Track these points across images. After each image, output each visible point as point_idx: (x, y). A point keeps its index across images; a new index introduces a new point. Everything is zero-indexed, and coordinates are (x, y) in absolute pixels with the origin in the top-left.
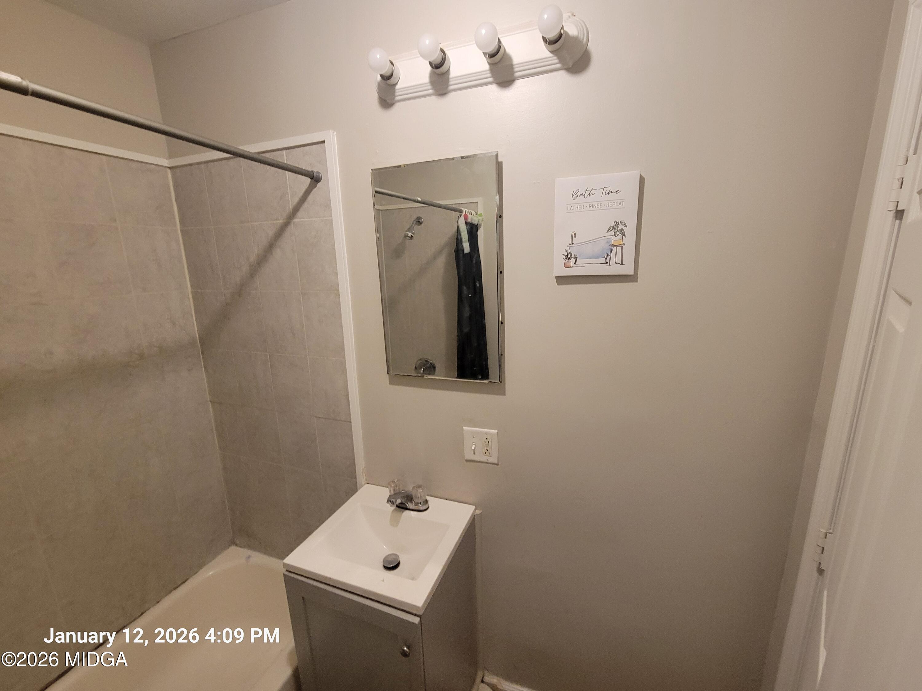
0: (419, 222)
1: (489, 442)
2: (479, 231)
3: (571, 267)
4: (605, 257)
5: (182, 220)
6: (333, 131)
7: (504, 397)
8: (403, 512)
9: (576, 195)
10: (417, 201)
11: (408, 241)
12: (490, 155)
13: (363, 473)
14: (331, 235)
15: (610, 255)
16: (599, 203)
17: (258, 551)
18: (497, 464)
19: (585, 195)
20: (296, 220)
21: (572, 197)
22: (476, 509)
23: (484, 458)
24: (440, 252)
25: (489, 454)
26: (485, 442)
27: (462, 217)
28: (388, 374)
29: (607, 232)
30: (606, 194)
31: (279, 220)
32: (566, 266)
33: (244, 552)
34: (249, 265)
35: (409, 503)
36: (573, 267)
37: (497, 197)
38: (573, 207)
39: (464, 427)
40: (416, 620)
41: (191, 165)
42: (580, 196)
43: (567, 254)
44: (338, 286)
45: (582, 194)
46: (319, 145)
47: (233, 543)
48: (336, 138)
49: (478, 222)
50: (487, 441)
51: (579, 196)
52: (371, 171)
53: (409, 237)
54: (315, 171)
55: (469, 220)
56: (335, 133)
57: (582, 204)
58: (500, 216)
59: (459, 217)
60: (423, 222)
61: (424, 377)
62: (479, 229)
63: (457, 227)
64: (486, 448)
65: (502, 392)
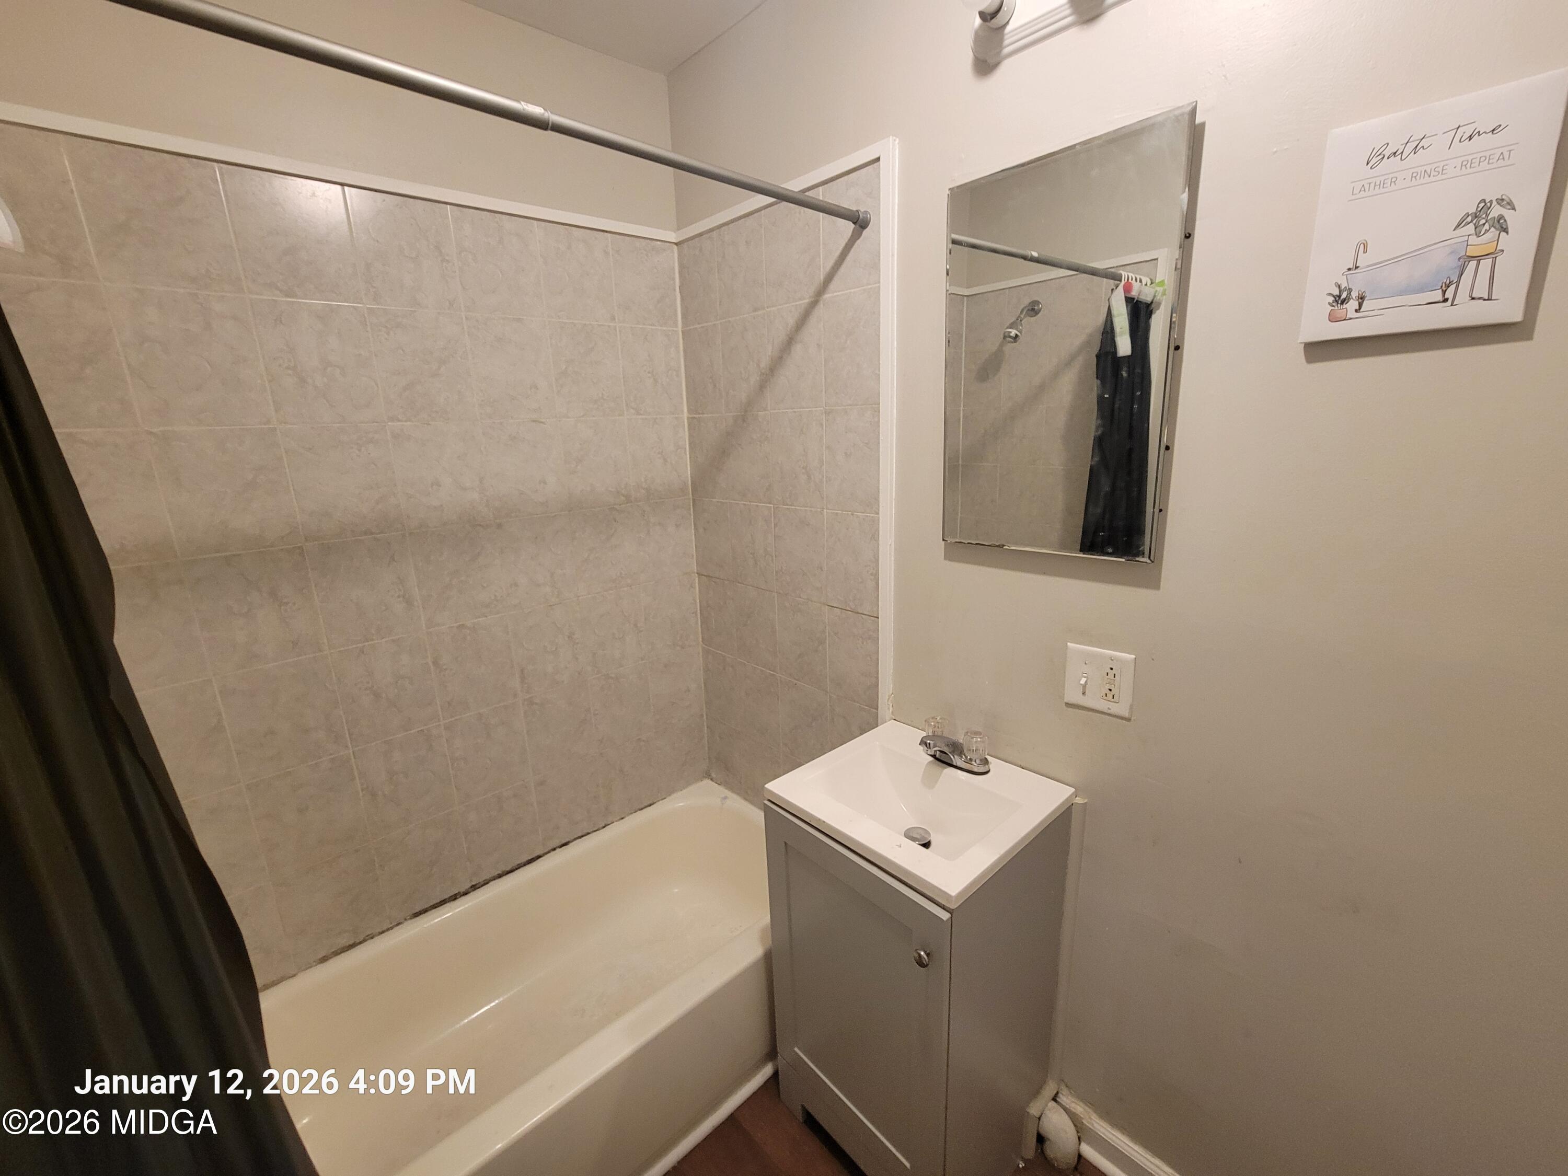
0: (1033, 310)
1: (1115, 675)
2: (1153, 316)
3: (1345, 320)
4: (1442, 287)
5: (684, 316)
6: (894, 138)
7: (1157, 592)
8: (946, 768)
9: (1377, 157)
10: (1029, 258)
11: (1009, 347)
12: (1177, 113)
13: (888, 700)
14: (876, 314)
15: (1458, 283)
16: (1442, 164)
17: (738, 794)
18: (1129, 720)
19: (1402, 153)
20: (827, 296)
21: (1368, 164)
22: (1076, 795)
23: (1102, 705)
24: (1069, 363)
25: (1113, 698)
26: (1107, 674)
27: (1121, 288)
28: (943, 540)
29: (1454, 230)
30: (1462, 140)
31: (804, 299)
32: (1333, 319)
33: (722, 791)
34: (760, 373)
35: (956, 756)
36: (1351, 319)
37: (1185, 196)
38: (1367, 187)
39: (1069, 644)
40: (945, 916)
41: (701, 235)
42: (1388, 158)
43: (1340, 292)
44: (879, 396)
45: (1395, 153)
46: (871, 166)
47: (708, 775)
48: (897, 149)
49: (1155, 296)
50: (1111, 673)
51: (1386, 157)
52: (948, 192)
53: (1010, 337)
54: (862, 211)
55: (1134, 294)
56: (897, 142)
57: (1391, 176)
58: (1188, 235)
59: (1112, 290)
60: (1040, 310)
61: (1005, 547)
62: (1155, 313)
63: (1106, 309)
64: (1108, 687)
65: (1154, 583)
